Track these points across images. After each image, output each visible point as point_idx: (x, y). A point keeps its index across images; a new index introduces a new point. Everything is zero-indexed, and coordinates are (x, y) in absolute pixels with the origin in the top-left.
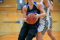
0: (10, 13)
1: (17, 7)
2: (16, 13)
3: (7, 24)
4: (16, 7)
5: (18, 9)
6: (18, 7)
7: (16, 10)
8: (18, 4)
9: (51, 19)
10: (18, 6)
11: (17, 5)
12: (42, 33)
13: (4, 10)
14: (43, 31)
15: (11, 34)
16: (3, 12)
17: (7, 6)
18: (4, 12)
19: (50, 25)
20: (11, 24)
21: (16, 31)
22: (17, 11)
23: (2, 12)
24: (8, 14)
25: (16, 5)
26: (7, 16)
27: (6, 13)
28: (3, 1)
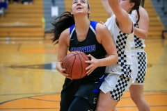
0: (24, 42)
1: (44, 26)
2: (41, 42)
3: (17, 71)
4: (41, 27)
5: (46, 33)
6: (46, 27)
7: (43, 34)
8: (46, 18)
9: (141, 58)
10: (46, 22)
11: (43, 20)
12: (113, 96)
13: (9, 33)
14: (115, 91)
15: (29, 98)
16: (6, 40)
17: (17, 24)
18: (10, 40)
19: (139, 72)
20: (27, 71)
21: (42, 91)
22: (44, 36)
23: (3, 39)
24: (20, 45)
25: (41, 22)
26: (18, 50)
27: (13, 43)
28: (6, 11)
